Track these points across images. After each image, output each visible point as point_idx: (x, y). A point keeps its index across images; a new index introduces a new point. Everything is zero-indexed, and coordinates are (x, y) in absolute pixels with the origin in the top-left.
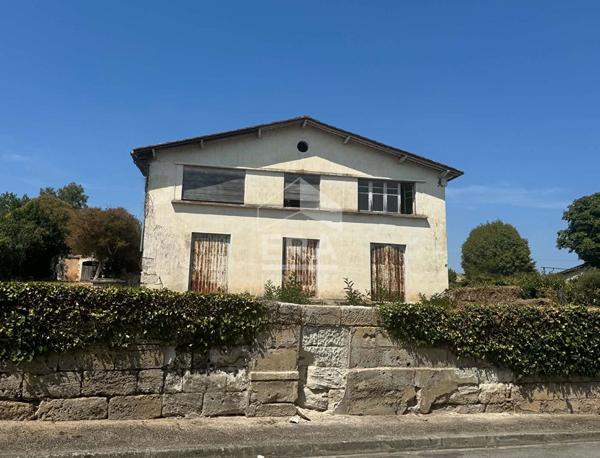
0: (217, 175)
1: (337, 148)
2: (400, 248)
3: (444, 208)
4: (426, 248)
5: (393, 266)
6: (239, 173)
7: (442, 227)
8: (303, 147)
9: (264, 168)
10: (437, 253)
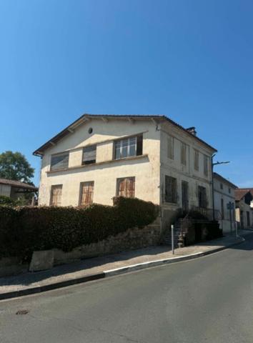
0: (61, 156)
1: (105, 126)
2: (132, 179)
3: (159, 146)
4: (146, 177)
5: (128, 191)
6: (66, 154)
7: (158, 160)
8: (91, 131)
9: (76, 147)
10: (153, 178)
